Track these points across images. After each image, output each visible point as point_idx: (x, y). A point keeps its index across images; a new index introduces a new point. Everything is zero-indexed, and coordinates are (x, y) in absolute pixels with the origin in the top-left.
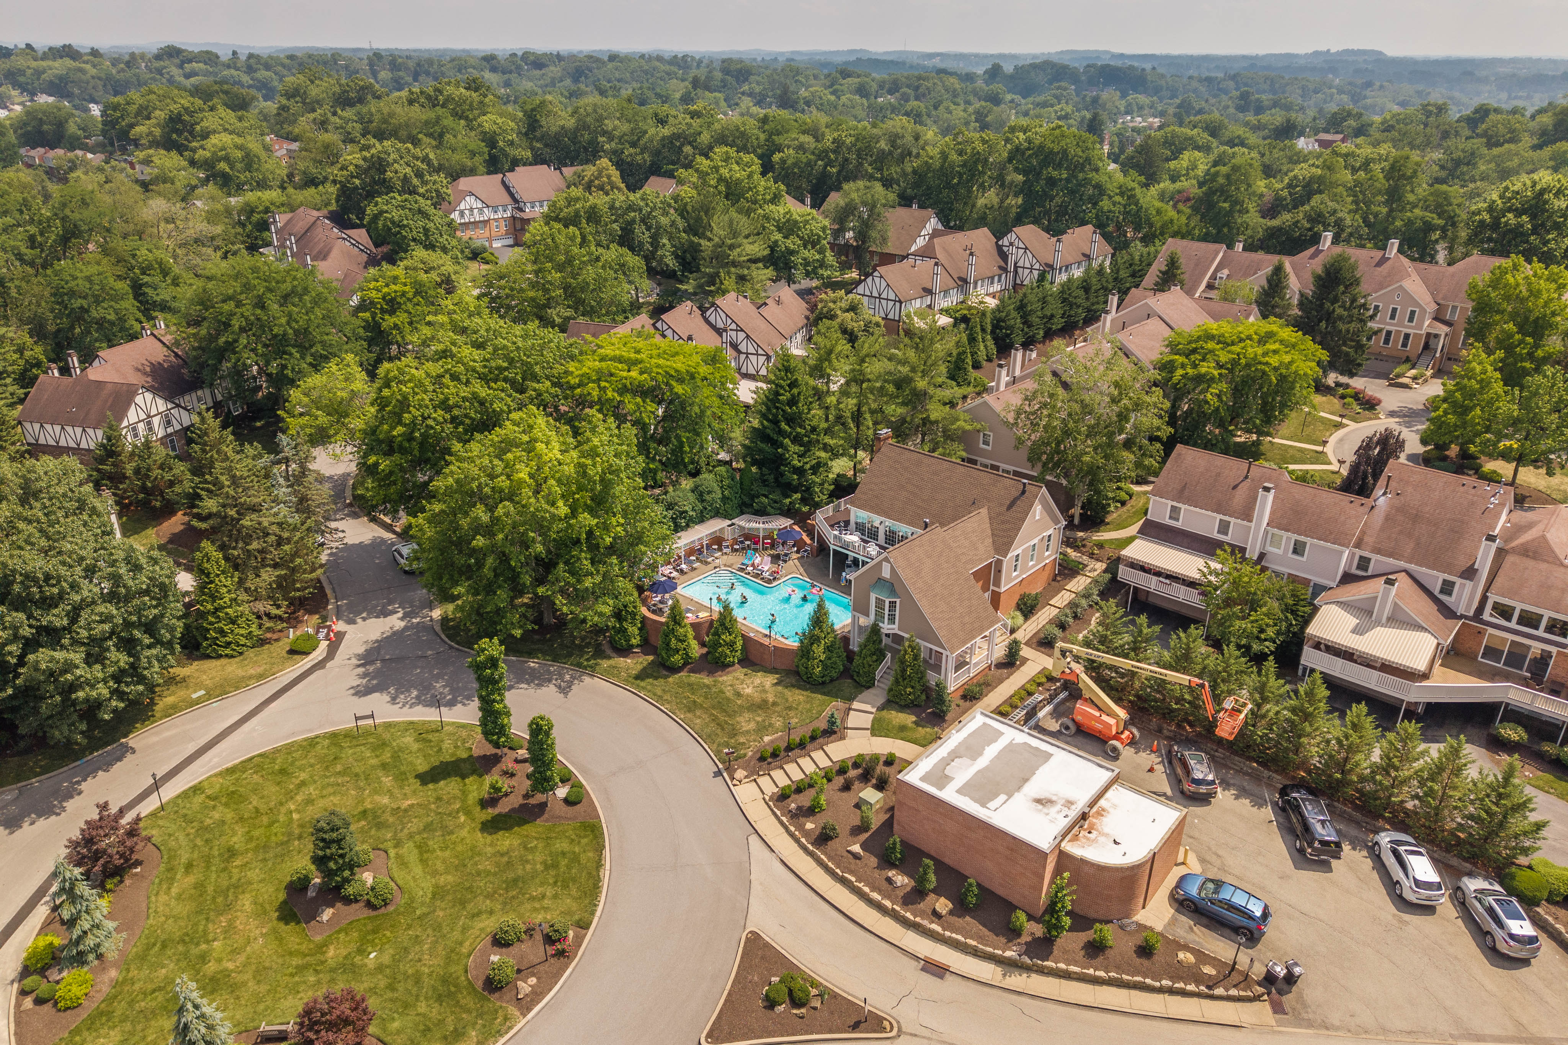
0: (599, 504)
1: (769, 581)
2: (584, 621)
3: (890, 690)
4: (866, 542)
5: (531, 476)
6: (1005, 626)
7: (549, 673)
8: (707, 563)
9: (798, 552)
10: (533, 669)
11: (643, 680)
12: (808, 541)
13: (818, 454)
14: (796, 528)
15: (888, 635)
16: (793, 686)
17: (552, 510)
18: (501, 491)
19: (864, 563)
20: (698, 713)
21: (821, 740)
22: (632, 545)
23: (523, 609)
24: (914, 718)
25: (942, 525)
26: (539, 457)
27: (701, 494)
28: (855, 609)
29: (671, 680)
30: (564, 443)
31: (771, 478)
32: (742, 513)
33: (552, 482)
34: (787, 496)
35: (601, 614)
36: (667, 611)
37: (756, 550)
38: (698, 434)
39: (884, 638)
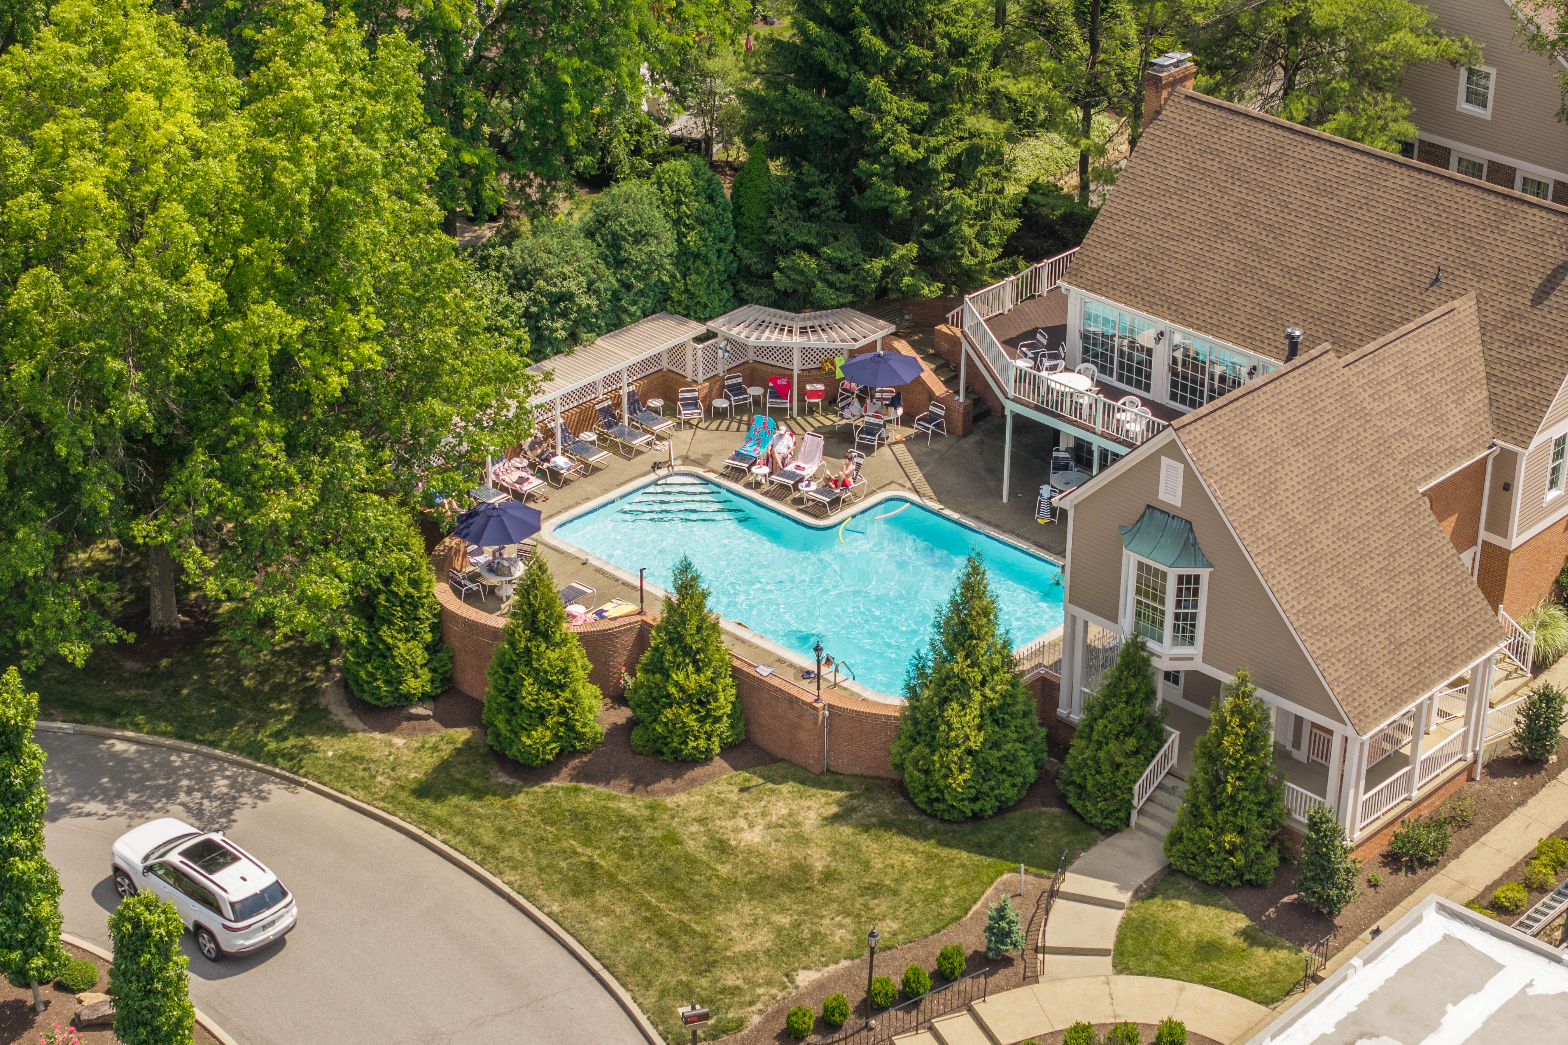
0: (310, 273)
1: (818, 510)
2: (267, 621)
3: (1175, 839)
4: (1114, 394)
5: (114, 190)
6: (1518, 649)
7: (171, 771)
8: (630, 452)
9: (906, 420)
10: (121, 760)
11: (439, 798)
12: (938, 388)
13: (971, 122)
14: (903, 347)
15: (1172, 677)
16: (886, 825)
17: (173, 291)
18: (28, 235)
19: (1107, 459)
20: (603, 899)
21: (966, 984)
22: (405, 396)
23: (90, 584)
24: (1241, 921)
25: (1342, 345)
26: (137, 133)
27: (615, 243)
28: (1073, 600)
29: (521, 800)
30: (210, 91)
31: (828, 195)
32: (740, 300)
33: (175, 209)
34: (877, 251)
35: (315, 604)
36: (510, 595)
37: (779, 414)
38: (609, 62)
39: (1160, 685)
